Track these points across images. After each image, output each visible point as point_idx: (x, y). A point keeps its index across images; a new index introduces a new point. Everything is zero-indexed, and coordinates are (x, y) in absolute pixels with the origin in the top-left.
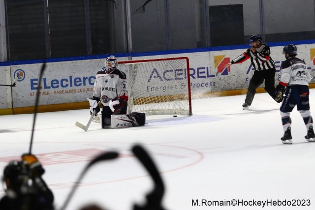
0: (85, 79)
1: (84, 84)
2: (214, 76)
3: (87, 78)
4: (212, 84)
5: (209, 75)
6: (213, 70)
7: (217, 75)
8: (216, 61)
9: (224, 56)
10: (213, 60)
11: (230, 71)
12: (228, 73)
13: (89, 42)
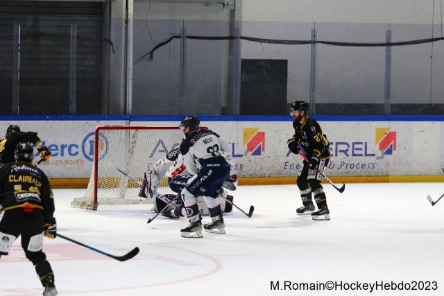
0: (63, 147)
1: (62, 155)
2: (242, 156)
3: (66, 146)
4: (239, 167)
5: (235, 154)
6: (241, 148)
7: (245, 155)
8: (245, 135)
9: (258, 129)
10: (241, 134)
11: (263, 150)
12: (262, 153)
13: (73, 96)
